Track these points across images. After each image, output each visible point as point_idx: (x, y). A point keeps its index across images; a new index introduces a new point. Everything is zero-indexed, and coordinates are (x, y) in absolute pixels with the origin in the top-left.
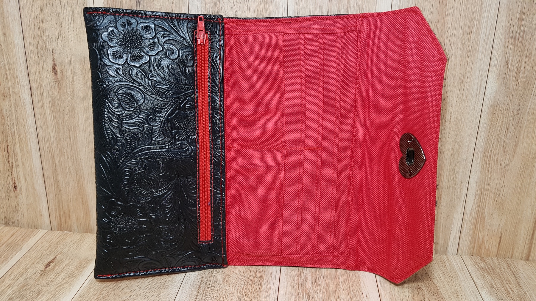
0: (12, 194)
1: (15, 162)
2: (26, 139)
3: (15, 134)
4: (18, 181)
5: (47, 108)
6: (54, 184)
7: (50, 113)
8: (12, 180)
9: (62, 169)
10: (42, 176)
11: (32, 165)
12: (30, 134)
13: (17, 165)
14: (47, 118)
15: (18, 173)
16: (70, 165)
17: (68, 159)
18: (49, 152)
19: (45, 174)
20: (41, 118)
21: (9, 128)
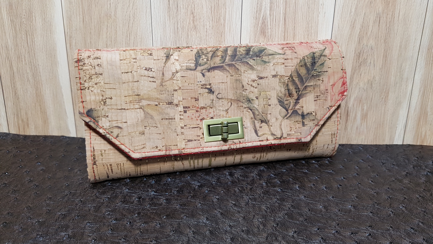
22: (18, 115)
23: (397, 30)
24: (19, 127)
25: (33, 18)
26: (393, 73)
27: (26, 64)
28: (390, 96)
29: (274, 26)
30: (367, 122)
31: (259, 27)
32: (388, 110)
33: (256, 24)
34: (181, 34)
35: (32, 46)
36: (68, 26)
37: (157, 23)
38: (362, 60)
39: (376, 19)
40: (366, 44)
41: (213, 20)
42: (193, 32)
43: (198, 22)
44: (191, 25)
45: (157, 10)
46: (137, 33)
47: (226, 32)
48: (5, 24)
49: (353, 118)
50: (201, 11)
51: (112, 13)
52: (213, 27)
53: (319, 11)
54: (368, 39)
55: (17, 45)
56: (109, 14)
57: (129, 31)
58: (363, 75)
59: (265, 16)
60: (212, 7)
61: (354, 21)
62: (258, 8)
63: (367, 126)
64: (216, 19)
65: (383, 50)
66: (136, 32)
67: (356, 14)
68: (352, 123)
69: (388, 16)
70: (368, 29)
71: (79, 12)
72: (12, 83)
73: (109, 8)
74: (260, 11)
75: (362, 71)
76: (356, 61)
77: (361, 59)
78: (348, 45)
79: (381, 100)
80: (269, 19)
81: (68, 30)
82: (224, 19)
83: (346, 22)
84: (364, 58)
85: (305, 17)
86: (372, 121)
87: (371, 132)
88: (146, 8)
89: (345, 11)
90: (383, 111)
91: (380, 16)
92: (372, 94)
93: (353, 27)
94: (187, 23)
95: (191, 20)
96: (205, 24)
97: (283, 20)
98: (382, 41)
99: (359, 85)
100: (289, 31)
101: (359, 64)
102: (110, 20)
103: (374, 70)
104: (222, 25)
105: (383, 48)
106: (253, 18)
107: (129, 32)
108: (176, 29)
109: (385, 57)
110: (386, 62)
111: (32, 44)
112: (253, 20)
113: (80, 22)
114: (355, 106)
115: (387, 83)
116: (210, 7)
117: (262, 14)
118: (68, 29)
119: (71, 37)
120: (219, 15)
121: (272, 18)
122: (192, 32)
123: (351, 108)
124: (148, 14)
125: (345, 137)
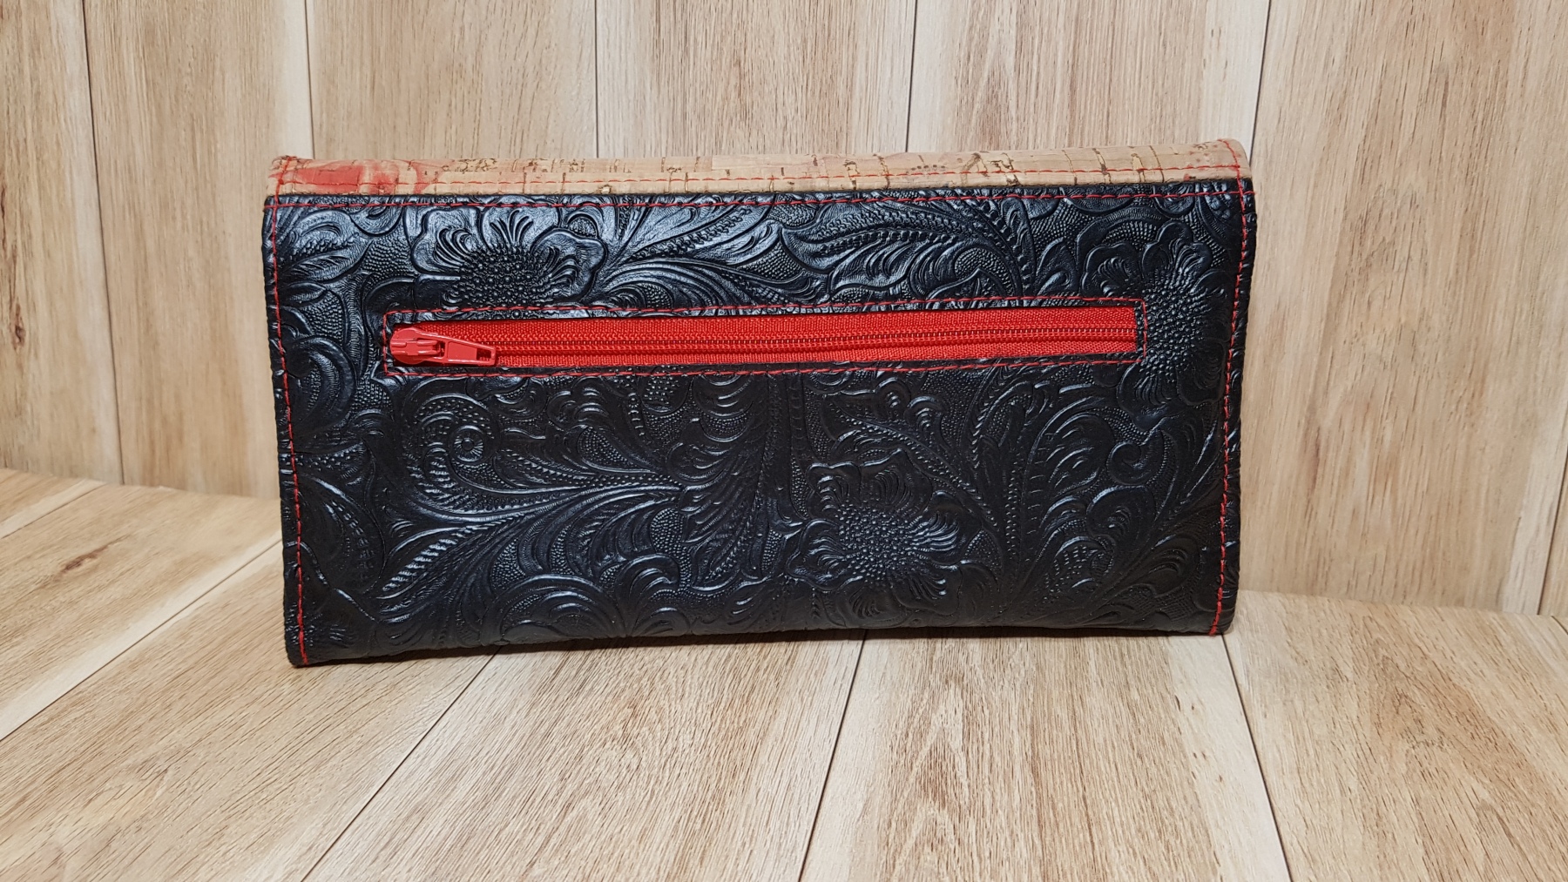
0: (10, 357)
1: (23, 243)
2: (59, 165)
3: (26, 148)
4: (28, 311)
5: (128, 54)
6: (139, 319)
7: (138, 70)
8: (11, 308)
9: (166, 267)
10: (103, 292)
11: (74, 253)
12: (72, 145)
13: (29, 253)
14: (128, 88)
15: (29, 283)
16: (191, 253)
17: (186, 233)
18: (127, 207)
19: (112, 284)
20: (108, 89)
21: (11, 125)
22: (150, 401)
23: (1519, 131)
25: (217, 73)
26: (1501, 303)
28: (1490, 391)
30: (1394, 492)
31: (975, 112)
32: (1483, 450)
34: (694, 136)
36: (325, 102)
38: (1375, 247)
39: (1432, 90)
40: (1388, 185)
41: (809, 88)
42: (738, 130)
43: (756, 94)
44: (732, 105)
47: (854, 131)
48: (128, 92)
49: (1338, 472)
50: (769, 54)
51: (466, 59)
52: (807, 112)
53: (1206, 55)
54: (1398, 165)
56: (456, 65)
57: (520, 124)
58: (1377, 304)
59: (996, 74)
60: (805, 41)
61: (1340, 94)
63: (1394, 508)
64: (821, 81)
65: (1459, 212)
67: (1348, 71)
68: (1335, 492)
69: (1481, 78)
70: (1397, 126)
75: (1373, 291)
76: (1349, 249)
77: (1369, 243)
78: (1316, 186)
79: (1453, 407)
80: (1012, 86)
81: (324, 115)
82: (849, 84)
83: (1310, 99)
84: (1384, 239)
85: (1150, 78)
86: (1416, 491)
87: (1412, 531)
88: (581, 42)
90: (1461, 453)
91: (1447, 78)
92: (1415, 383)
93: (1337, 116)
94: (719, 98)
95: (731, 87)
96: (780, 100)
98: (1456, 172)
99: (1364, 345)
101: (1363, 264)
102: (459, 86)
103: (1424, 286)
105: (1458, 202)
106: (954, 82)
108: (679, 118)
109: (1470, 236)
110: (1475, 256)
111: (206, 160)
112: (953, 88)
113: (361, 88)
114: (1347, 427)
115: (1477, 339)
116: (799, 41)
117: (987, 66)
120: (830, 70)
121: (1023, 84)
122: (732, 129)
123: (1330, 432)
124: (586, 64)
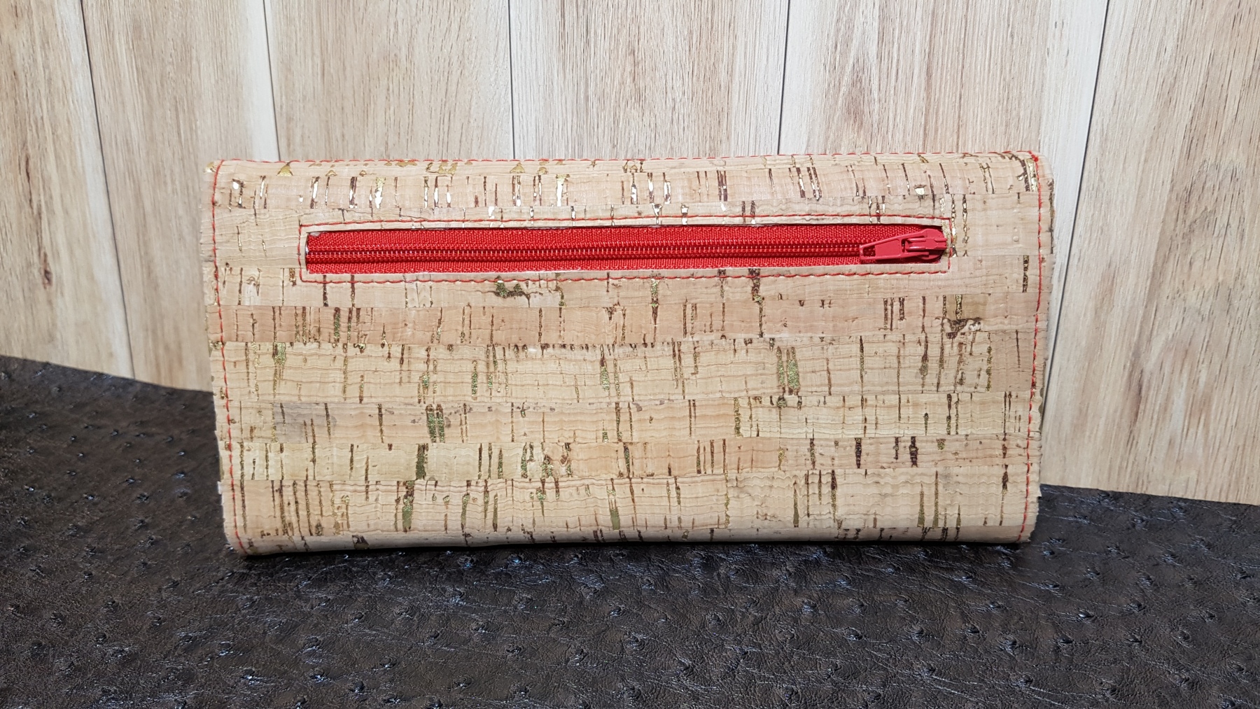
24: (158, 366)
27: (174, 191)
29: (892, 92)
33: (831, 86)
35: (190, 141)
37: (528, 81)
45: (529, 43)
46: (469, 112)
55: (153, 139)
62: (841, 33)
66: (467, 108)
71: (312, 47)
72: (141, 244)
73: (391, 37)
74: (847, 44)
89: (1140, 46)
97: (924, 75)
100: (941, 110)
104: (722, 88)
107: (447, 109)
118: (281, 96)
119: (289, 120)
125: (1129, 469)
